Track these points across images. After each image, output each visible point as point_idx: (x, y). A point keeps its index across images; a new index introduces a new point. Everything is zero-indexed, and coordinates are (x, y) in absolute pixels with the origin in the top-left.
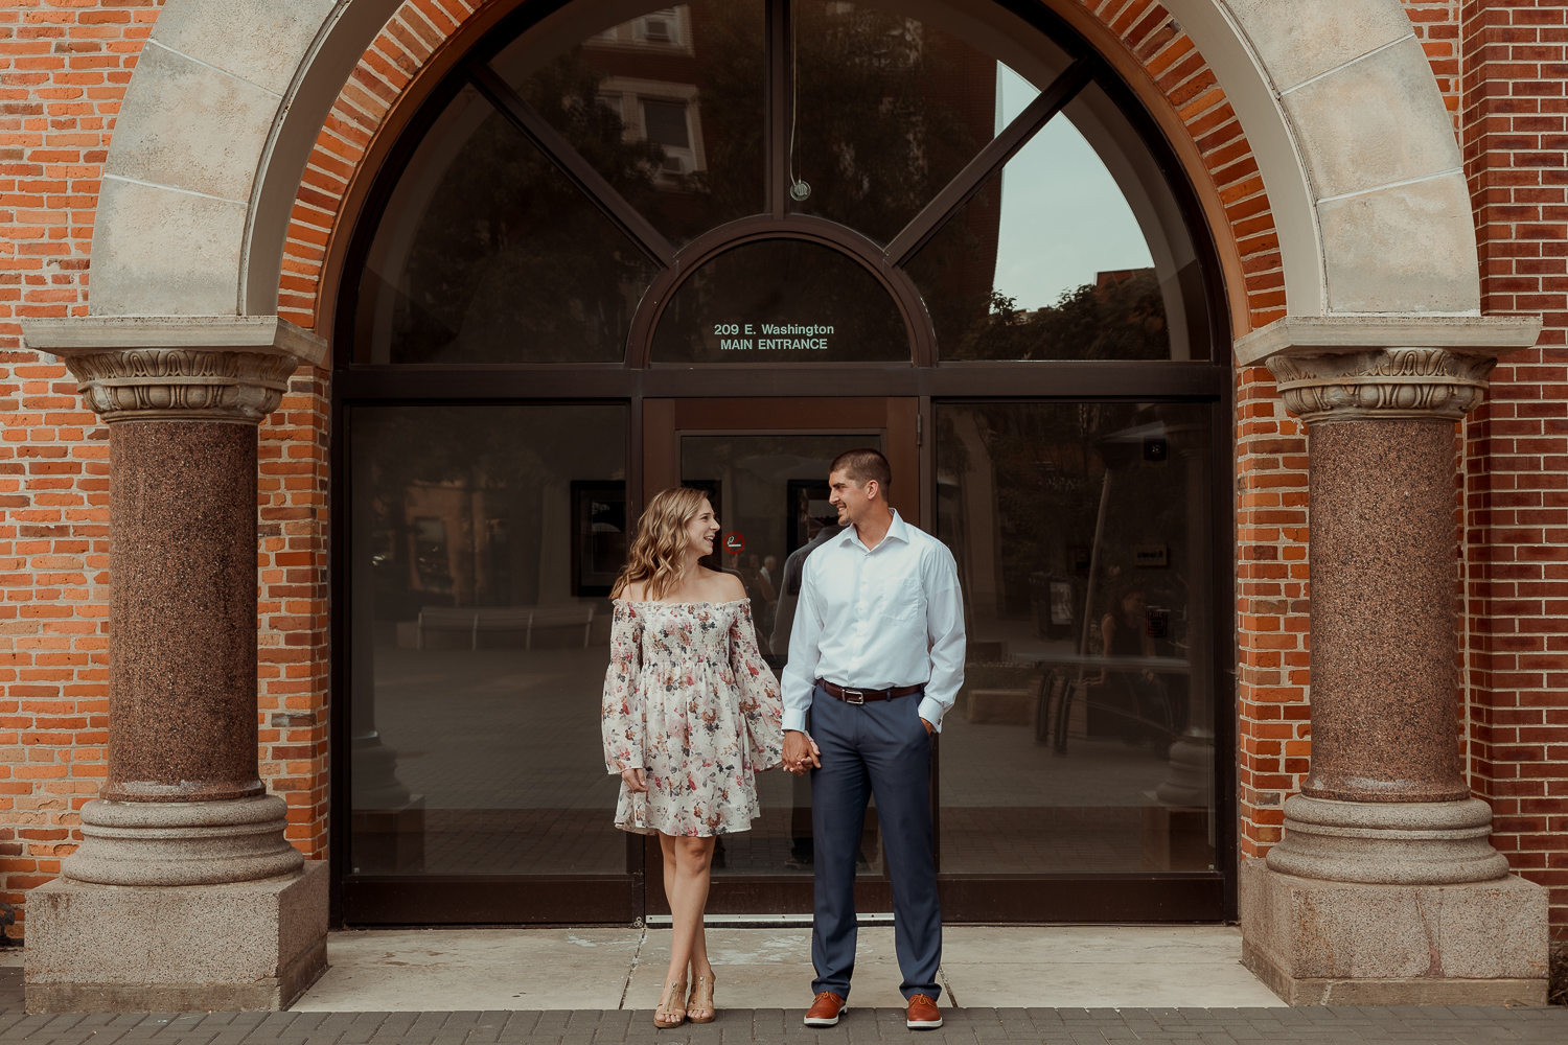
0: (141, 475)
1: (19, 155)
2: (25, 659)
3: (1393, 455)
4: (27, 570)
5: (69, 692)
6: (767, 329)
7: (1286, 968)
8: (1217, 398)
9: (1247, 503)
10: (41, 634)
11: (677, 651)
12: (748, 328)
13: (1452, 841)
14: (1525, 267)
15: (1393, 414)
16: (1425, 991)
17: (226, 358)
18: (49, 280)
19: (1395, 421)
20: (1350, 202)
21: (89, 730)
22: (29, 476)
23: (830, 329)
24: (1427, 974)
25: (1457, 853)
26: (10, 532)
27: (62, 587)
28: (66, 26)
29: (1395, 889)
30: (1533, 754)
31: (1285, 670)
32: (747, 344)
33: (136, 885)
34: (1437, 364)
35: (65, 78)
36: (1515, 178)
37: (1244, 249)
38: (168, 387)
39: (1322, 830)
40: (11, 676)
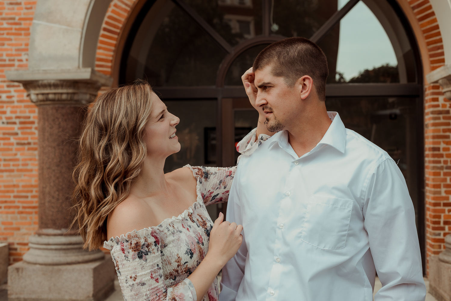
0: (47, 124)
1: (14, 19)
2: (18, 186)
4: (18, 156)
5: (31, 197)
8: (418, 96)
9: (429, 132)
10: (23, 178)
17: (74, 84)
22: (19, 126)
26: (13, 144)
27: (29, 162)
31: (443, 190)
37: (428, 44)
38: (55, 93)
40: (13, 192)
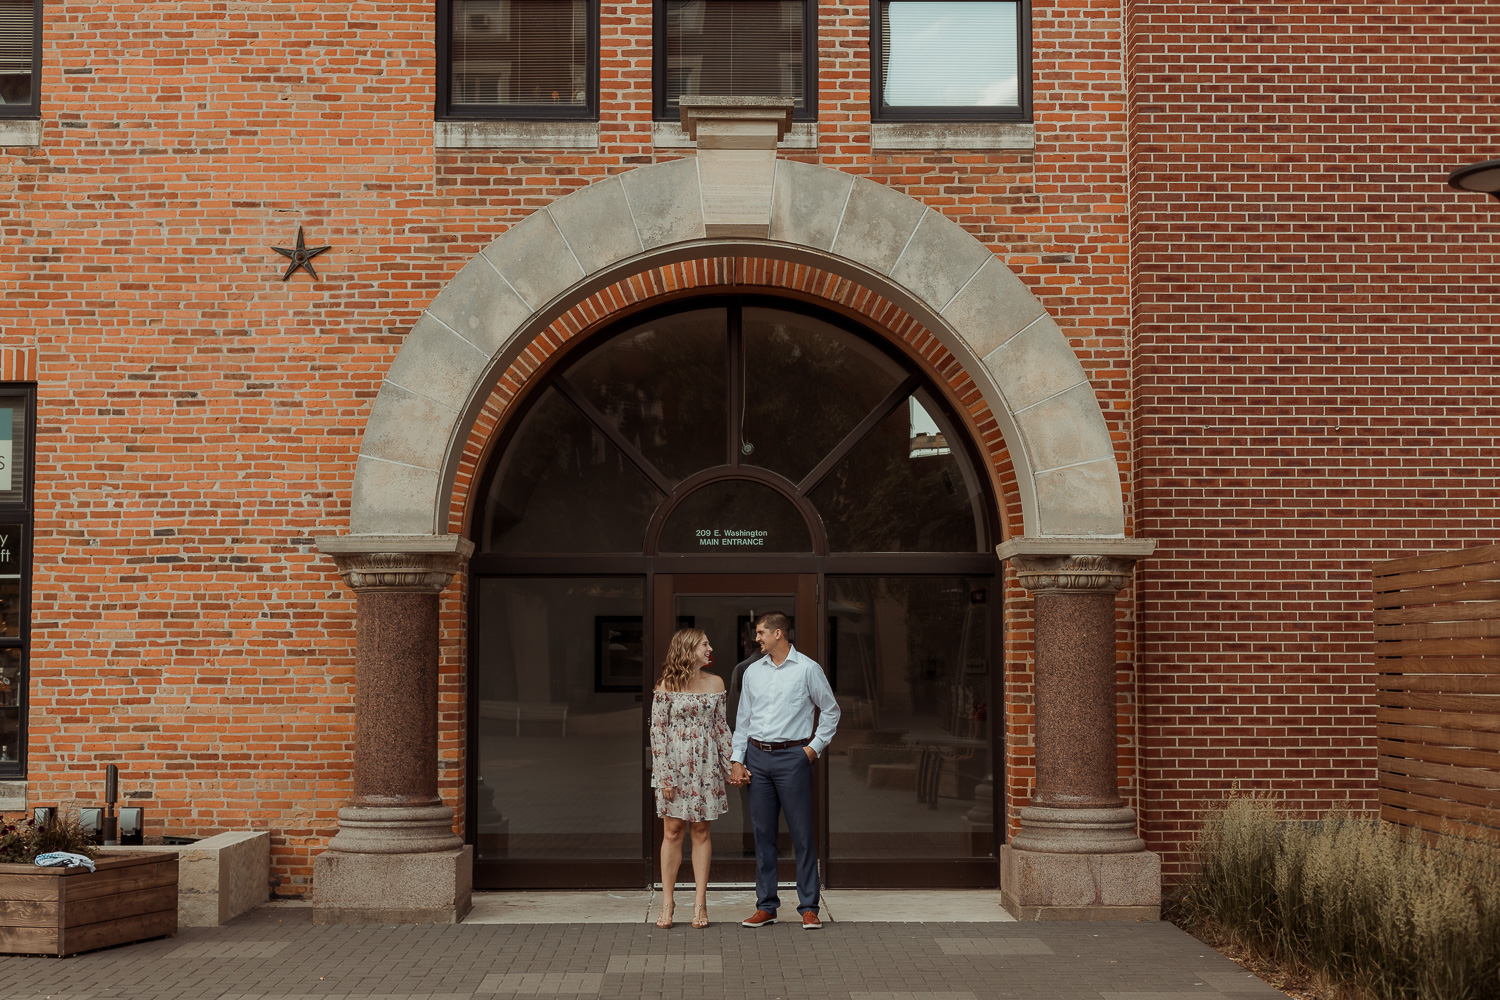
0: (377, 622)
1: (288, 431)
2: (289, 728)
3: (1077, 614)
4: (291, 675)
5: (315, 748)
6: (727, 533)
7: (1017, 900)
8: (993, 575)
9: (1010, 637)
10: (298, 714)
11: (689, 719)
12: (716, 532)
13: (1109, 830)
14: (1164, 503)
15: (1077, 591)
16: (1093, 913)
17: (427, 558)
18: (305, 504)
19: (1078, 595)
20: (1052, 473)
21: (326, 770)
22: (293, 620)
23: (765, 533)
24: (1094, 903)
25: (1112, 836)
26: (281, 653)
27: (311, 686)
28: (317, 355)
29: (1076, 856)
30: (1171, 785)
32: (715, 542)
33: (376, 853)
34: (1099, 564)
35: (316, 386)
36: (1158, 452)
38: (395, 574)
39: (1038, 824)
40: (280, 738)
